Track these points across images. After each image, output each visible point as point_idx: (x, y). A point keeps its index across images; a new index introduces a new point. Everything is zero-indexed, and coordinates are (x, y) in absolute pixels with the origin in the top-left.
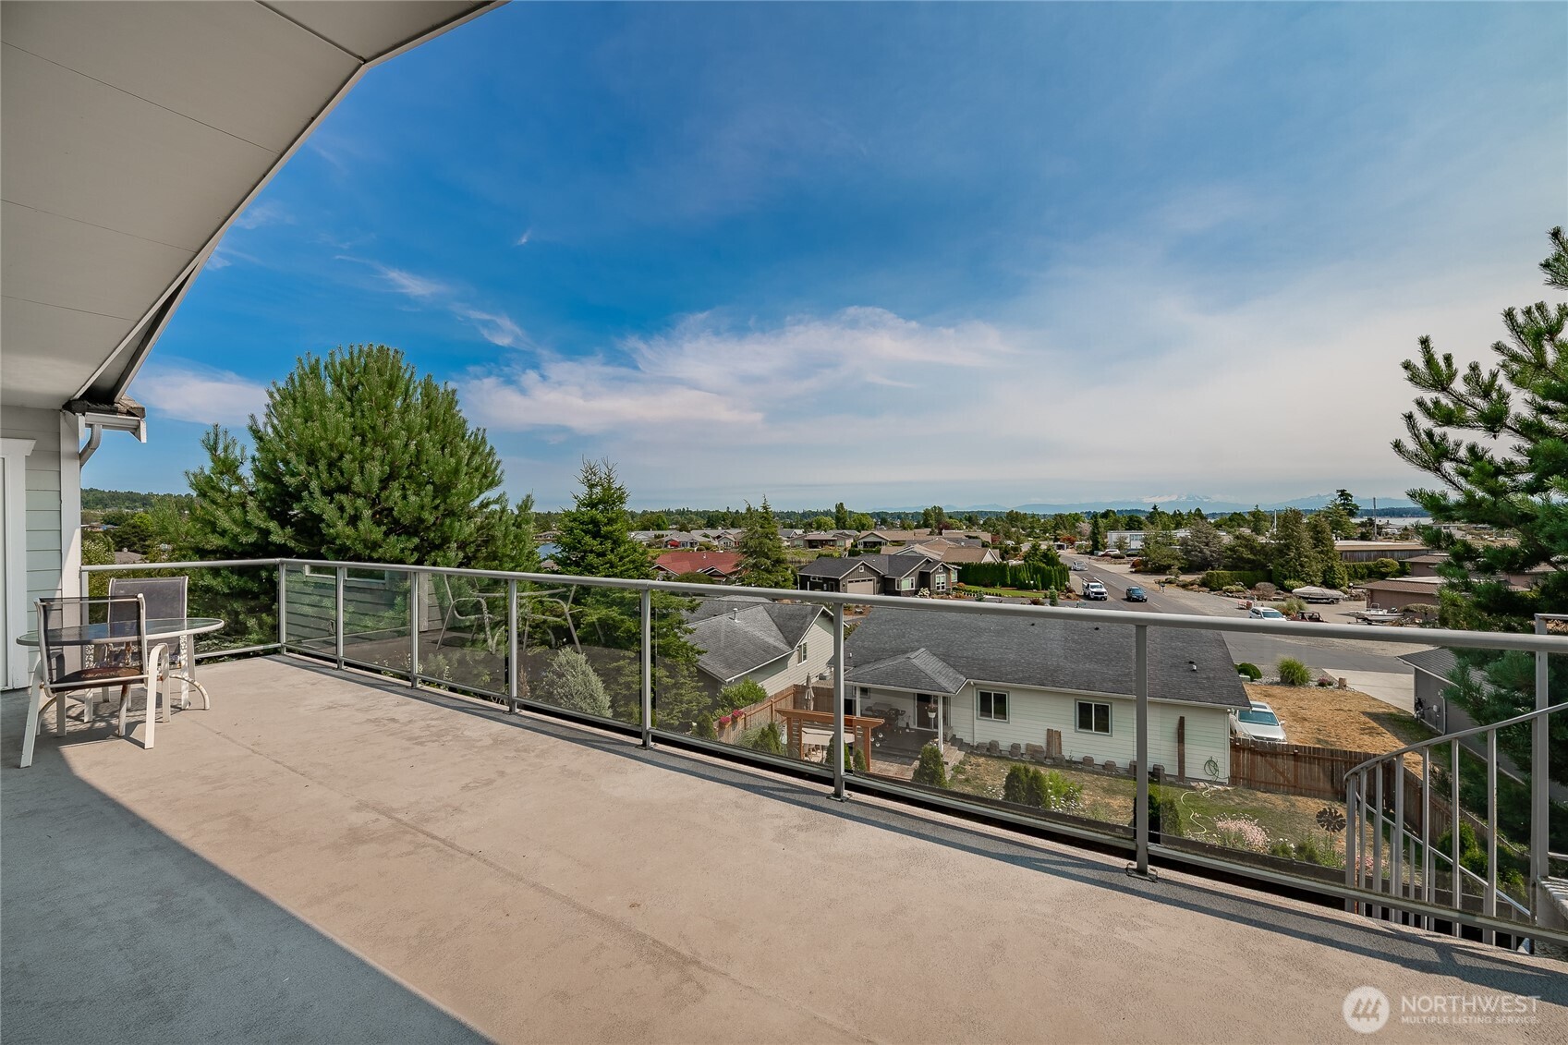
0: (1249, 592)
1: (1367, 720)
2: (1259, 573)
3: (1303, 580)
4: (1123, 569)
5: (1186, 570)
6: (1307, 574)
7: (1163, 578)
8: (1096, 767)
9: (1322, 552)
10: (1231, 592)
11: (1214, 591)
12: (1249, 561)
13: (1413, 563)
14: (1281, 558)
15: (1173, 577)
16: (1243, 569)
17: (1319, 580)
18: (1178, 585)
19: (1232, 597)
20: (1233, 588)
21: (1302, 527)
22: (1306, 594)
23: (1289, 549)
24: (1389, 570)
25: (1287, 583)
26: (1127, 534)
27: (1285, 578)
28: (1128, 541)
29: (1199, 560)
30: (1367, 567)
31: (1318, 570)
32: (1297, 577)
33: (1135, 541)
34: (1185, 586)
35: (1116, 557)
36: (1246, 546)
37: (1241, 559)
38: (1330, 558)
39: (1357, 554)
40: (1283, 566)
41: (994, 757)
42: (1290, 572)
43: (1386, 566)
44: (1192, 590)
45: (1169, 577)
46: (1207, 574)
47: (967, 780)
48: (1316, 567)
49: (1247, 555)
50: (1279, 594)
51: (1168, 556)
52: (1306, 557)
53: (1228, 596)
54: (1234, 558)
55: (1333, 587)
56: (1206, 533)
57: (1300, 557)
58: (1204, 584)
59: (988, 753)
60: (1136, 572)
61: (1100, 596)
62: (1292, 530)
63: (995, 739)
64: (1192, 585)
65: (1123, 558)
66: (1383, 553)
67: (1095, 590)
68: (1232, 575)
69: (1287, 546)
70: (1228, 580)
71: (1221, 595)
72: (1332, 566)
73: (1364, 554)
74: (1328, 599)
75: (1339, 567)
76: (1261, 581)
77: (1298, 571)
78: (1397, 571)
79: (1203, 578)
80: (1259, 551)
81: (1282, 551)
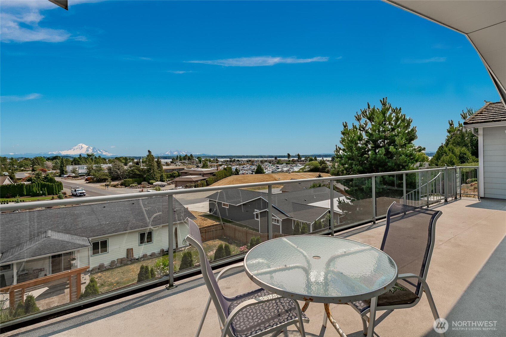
0: (139, 186)
1: (201, 217)
2: (142, 179)
3: (155, 180)
4: (82, 182)
5: (114, 179)
6: (156, 178)
7: (104, 184)
8: (148, 257)
9: (159, 170)
10: (133, 187)
11: (127, 187)
12: (138, 175)
13: (181, 172)
14: (148, 173)
15: (109, 183)
16: (136, 178)
17: (159, 179)
18: (111, 186)
19: (134, 188)
20: (134, 185)
21: (154, 162)
22: (157, 184)
23: (151, 170)
24: (175, 175)
25: (150, 181)
26: (77, 166)
27: (150, 180)
28: (77, 169)
29: (116, 176)
30: (170, 174)
31: (159, 176)
32: (153, 179)
33: (82, 169)
34: (115, 186)
35: (75, 177)
36: (137, 169)
37: (135, 174)
38: (162, 172)
39: (167, 171)
40: (149, 176)
41: (104, 271)
42: (151, 178)
43: (175, 174)
44: (118, 187)
45: (106, 183)
46: (124, 181)
47: (102, 285)
48: (158, 175)
49: (138, 172)
50: (148, 185)
51: (103, 175)
52: (156, 172)
53: (133, 188)
54: (133, 174)
55: (163, 181)
56: (118, 165)
57: (154, 172)
58: (122, 184)
59: (100, 271)
60: (89, 183)
61: (83, 194)
62: (152, 163)
63: (102, 262)
64: (118, 185)
65: (79, 177)
66: (173, 170)
67: (80, 192)
68: (133, 180)
69: (150, 169)
70: (131, 182)
71: (130, 188)
72: (162, 175)
73: (169, 170)
74: (162, 185)
75: (164, 175)
76: (143, 182)
77: (153, 177)
78: (178, 175)
79: (122, 182)
80: (141, 171)
81: (148, 170)
